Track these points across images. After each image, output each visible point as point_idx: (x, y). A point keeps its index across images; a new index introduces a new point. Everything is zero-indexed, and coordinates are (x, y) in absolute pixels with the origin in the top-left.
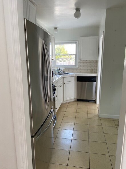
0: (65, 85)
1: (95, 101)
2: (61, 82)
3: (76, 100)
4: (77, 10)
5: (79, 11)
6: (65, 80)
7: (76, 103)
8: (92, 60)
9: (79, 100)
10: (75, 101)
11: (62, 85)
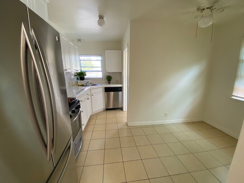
0: (92, 96)
1: (121, 109)
2: (88, 94)
3: (105, 109)
4: (101, 17)
5: (103, 18)
6: (93, 91)
7: (105, 112)
8: (117, 72)
9: (107, 109)
10: (104, 111)
11: (89, 97)
